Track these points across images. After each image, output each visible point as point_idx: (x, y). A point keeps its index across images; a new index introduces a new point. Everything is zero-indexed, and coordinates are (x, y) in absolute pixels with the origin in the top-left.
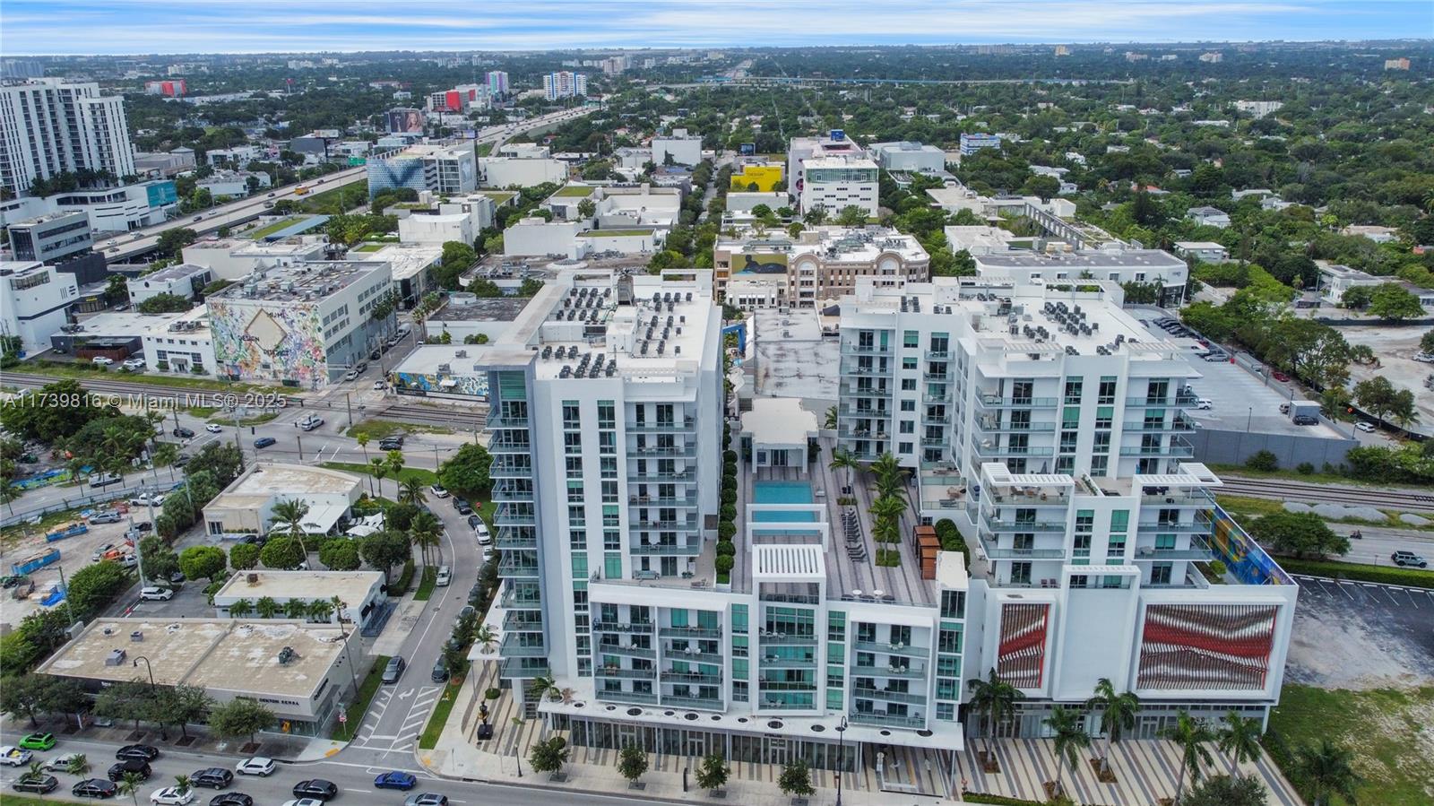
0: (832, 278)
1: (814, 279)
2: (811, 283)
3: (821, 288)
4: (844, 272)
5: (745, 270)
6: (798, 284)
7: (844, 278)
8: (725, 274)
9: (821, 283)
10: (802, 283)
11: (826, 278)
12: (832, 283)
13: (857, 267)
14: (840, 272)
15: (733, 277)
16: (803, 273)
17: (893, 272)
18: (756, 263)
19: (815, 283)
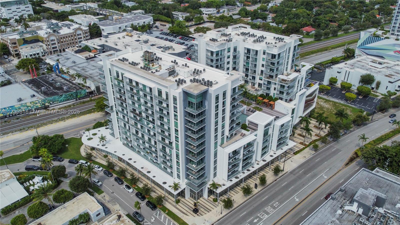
0: (62, 40)
1: (56, 42)
2: (55, 43)
3: (59, 45)
4: (65, 37)
5: (24, 44)
6: (51, 45)
7: (66, 40)
8: (16, 47)
9: (59, 43)
10: (52, 44)
11: (60, 41)
12: (62, 42)
13: (69, 35)
14: (64, 38)
15: (20, 47)
16: (51, 40)
17: (80, 34)
18: (27, 41)
19: (57, 43)
